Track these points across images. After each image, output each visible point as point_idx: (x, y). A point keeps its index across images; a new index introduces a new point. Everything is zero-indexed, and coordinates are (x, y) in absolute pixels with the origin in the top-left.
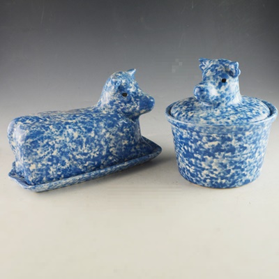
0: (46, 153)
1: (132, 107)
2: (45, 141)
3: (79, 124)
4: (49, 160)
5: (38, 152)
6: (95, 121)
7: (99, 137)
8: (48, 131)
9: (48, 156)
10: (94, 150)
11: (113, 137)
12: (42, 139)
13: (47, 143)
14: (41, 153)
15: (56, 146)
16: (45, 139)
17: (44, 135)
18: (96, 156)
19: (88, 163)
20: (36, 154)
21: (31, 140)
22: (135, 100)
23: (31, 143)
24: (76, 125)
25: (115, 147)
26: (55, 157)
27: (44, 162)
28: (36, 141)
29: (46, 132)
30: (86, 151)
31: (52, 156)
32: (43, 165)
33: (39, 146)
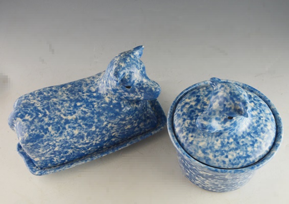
0: (48, 150)
1: (136, 97)
2: (45, 143)
3: (79, 121)
4: (52, 154)
5: (40, 151)
6: (96, 116)
7: (100, 129)
8: (48, 135)
9: (50, 152)
10: (95, 139)
11: (116, 126)
12: (42, 142)
13: (48, 144)
14: (43, 151)
15: (57, 144)
16: (45, 142)
17: (44, 138)
18: (98, 142)
19: (90, 148)
20: (38, 152)
21: (32, 144)
22: (139, 91)
23: (32, 146)
24: (76, 123)
25: (118, 132)
26: (57, 151)
27: (47, 156)
28: (37, 144)
29: (45, 136)
30: (87, 142)
31: (55, 151)
32: (46, 158)
33: (40, 147)
